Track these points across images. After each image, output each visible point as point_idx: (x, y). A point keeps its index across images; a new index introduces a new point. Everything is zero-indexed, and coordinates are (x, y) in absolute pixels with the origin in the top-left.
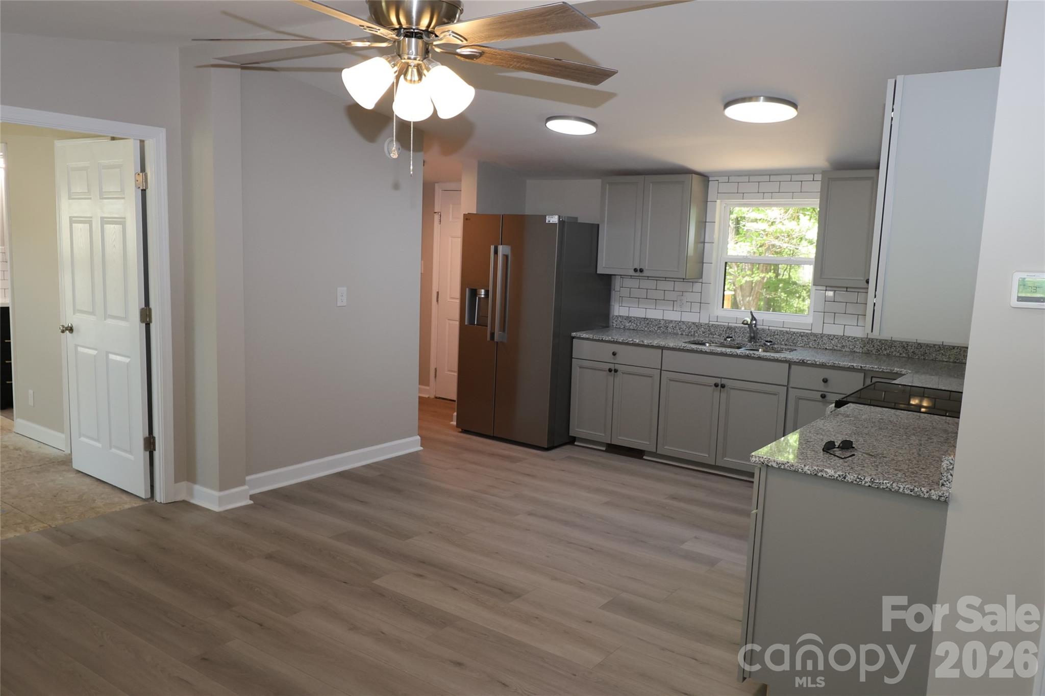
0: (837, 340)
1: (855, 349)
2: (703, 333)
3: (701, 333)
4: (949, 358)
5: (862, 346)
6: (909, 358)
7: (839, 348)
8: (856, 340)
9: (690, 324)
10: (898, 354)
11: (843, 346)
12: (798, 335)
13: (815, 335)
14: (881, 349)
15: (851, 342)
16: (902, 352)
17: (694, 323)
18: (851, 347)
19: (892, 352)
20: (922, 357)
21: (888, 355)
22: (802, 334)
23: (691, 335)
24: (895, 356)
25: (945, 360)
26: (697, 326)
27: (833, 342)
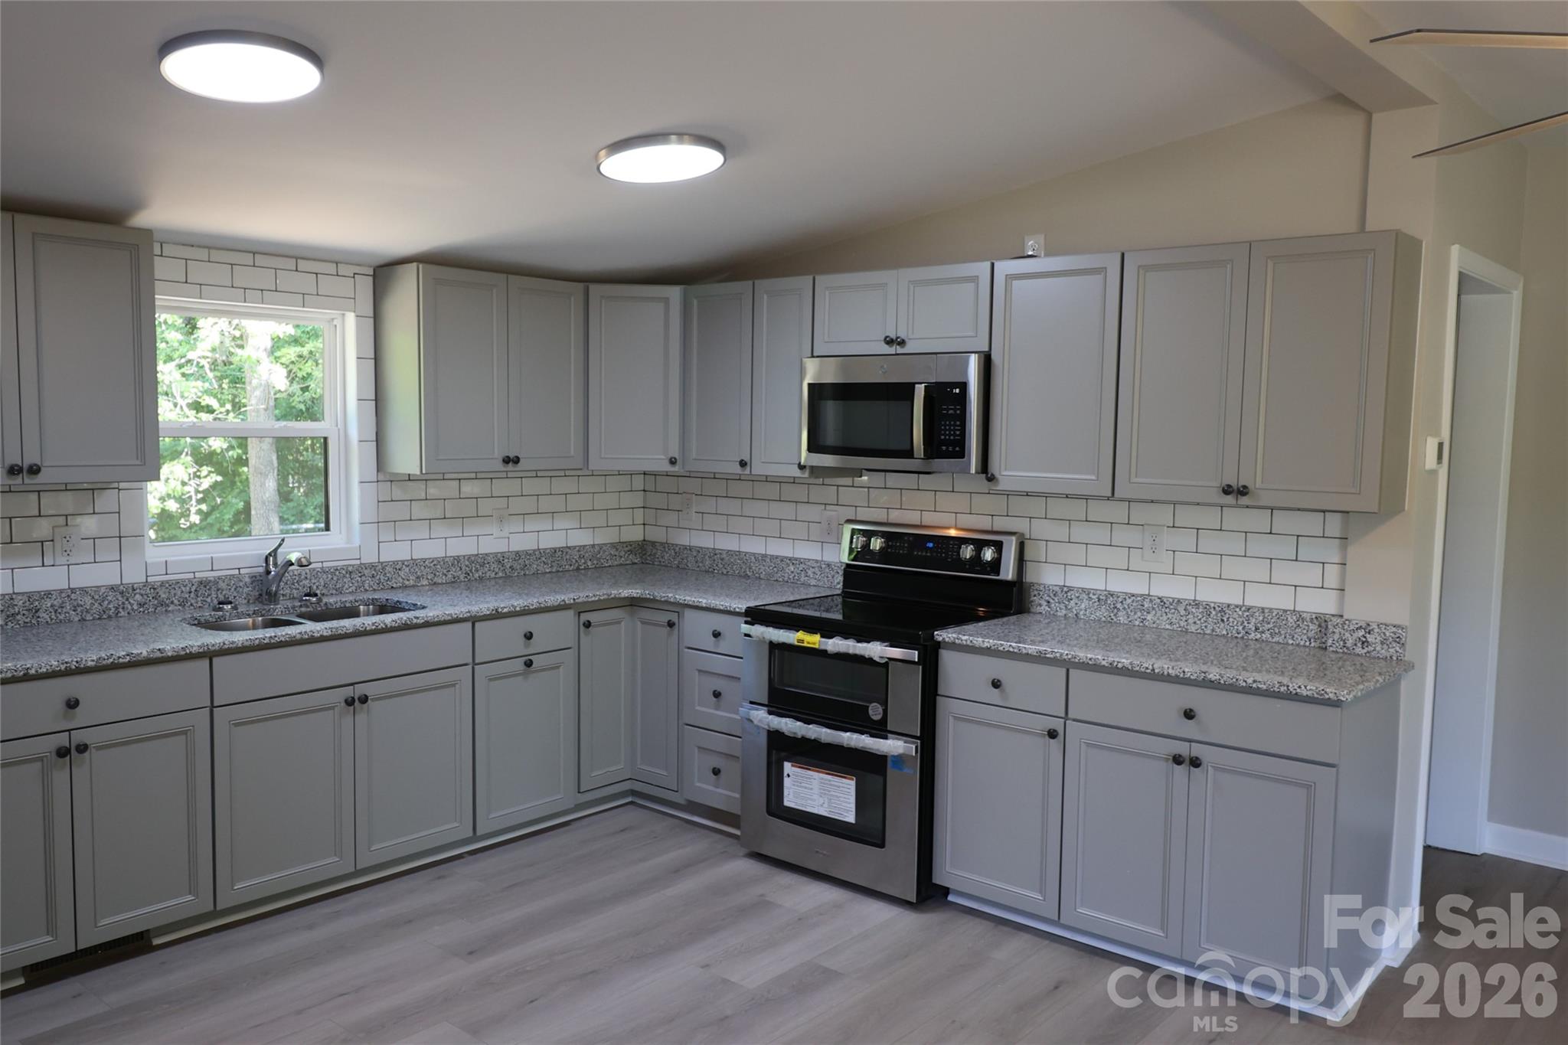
0: (407, 570)
1: (436, 580)
2: (141, 605)
3: (135, 607)
4: (552, 566)
5: (445, 571)
6: (507, 577)
7: (412, 582)
8: (435, 562)
9: (103, 590)
10: (493, 575)
11: (418, 578)
12: (344, 572)
13: (372, 566)
14: (471, 571)
15: (430, 567)
16: (497, 570)
17: (112, 588)
18: (429, 578)
19: (485, 573)
20: (522, 573)
21: (481, 578)
22: (350, 569)
23: (110, 617)
24: (490, 579)
25: (548, 571)
26: (122, 593)
27: (402, 573)
